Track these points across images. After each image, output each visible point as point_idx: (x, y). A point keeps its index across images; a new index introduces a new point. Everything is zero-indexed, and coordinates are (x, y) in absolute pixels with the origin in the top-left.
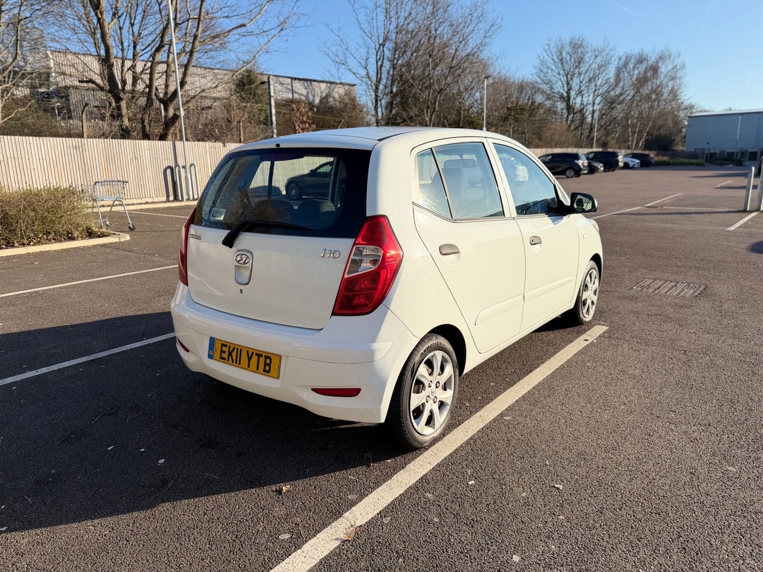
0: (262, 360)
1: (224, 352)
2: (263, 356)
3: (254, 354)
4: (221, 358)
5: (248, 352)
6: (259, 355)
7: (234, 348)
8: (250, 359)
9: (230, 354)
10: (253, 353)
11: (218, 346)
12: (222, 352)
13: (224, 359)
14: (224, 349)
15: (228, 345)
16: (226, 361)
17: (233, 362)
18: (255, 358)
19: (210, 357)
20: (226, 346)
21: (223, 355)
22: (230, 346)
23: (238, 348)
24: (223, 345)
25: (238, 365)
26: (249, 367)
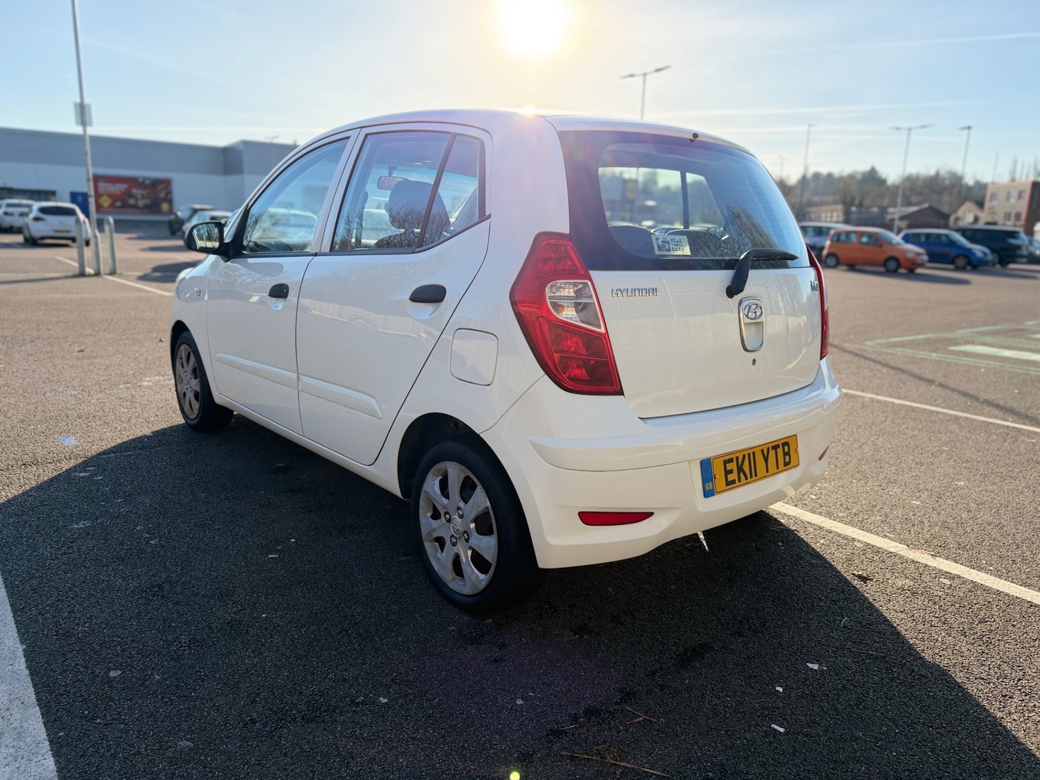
0: (780, 451)
1: (731, 472)
2: (781, 446)
3: (770, 449)
4: (728, 483)
5: (762, 451)
6: (775, 448)
7: (744, 456)
8: (766, 459)
9: (740, 469)
10: (768, 448)
11: (718, 470)
12: (728, 472)
13: (734, 482)
14: (729, 467)
15: (734, 456)
16: (737, 483)
17: (746, 479)
18: (772, 453)
19: (708, 494)
20: (731, 461)
21: (731, 477)
22: (737, 458)
23: (749, 454)
24: (726, 462)
25: (754, 478)
26: (767, 472)
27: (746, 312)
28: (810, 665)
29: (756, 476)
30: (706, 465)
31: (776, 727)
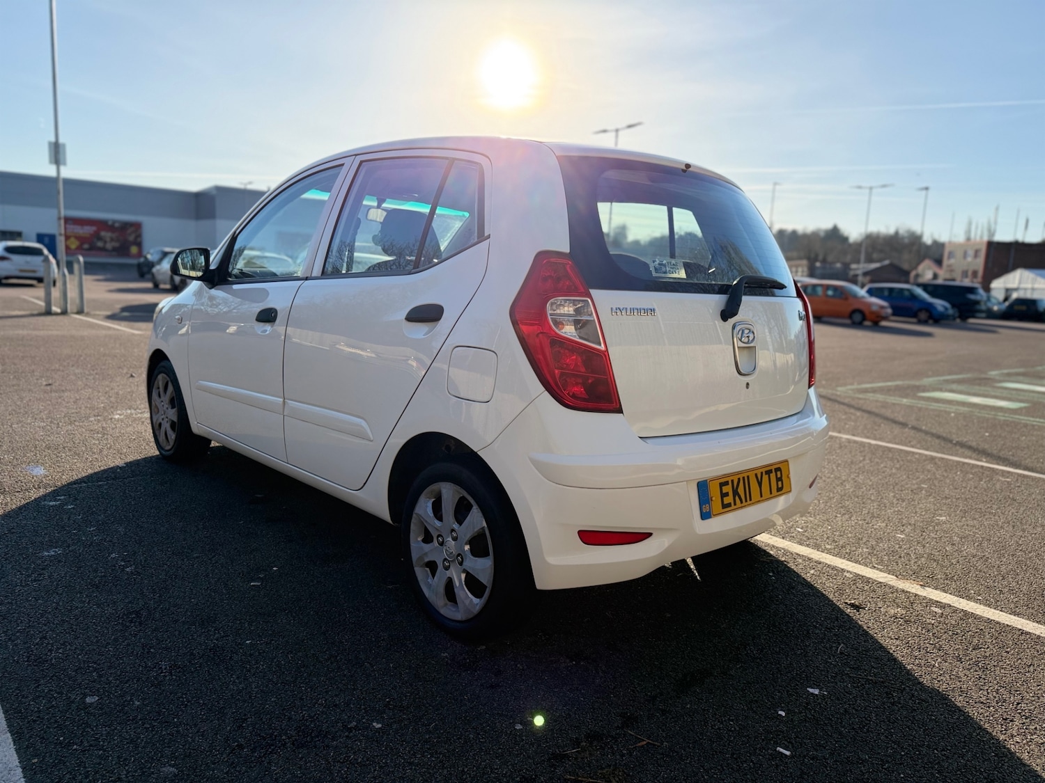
0: (773, 476)
1: (727, 494)
2: (773, 471)
3: (764, 473)
4: (724, 506)
5: (756, 475)
6: (768, 473)
7: (739, 479)
8: (760, 484)
9: (736, 493)
10: (762, 473)
11: (715, 492)
12: (724, 495)
13: (729, 505)
14: (725, 489)
15: (729, 479)
16: (733, 507)
17: (742, 502)
18: (765, 478)
19: (705, 516)
20: (726, 483)
21: (727, 500)
22: (732, 481)
23: (744, 478)
24: (722, 485)
25: (749, 502)
26: (761, 496)
27: (739, 336)
28: (811, 690)
29: (751, 500)
30: (703, 487)
31: (781, 750)
